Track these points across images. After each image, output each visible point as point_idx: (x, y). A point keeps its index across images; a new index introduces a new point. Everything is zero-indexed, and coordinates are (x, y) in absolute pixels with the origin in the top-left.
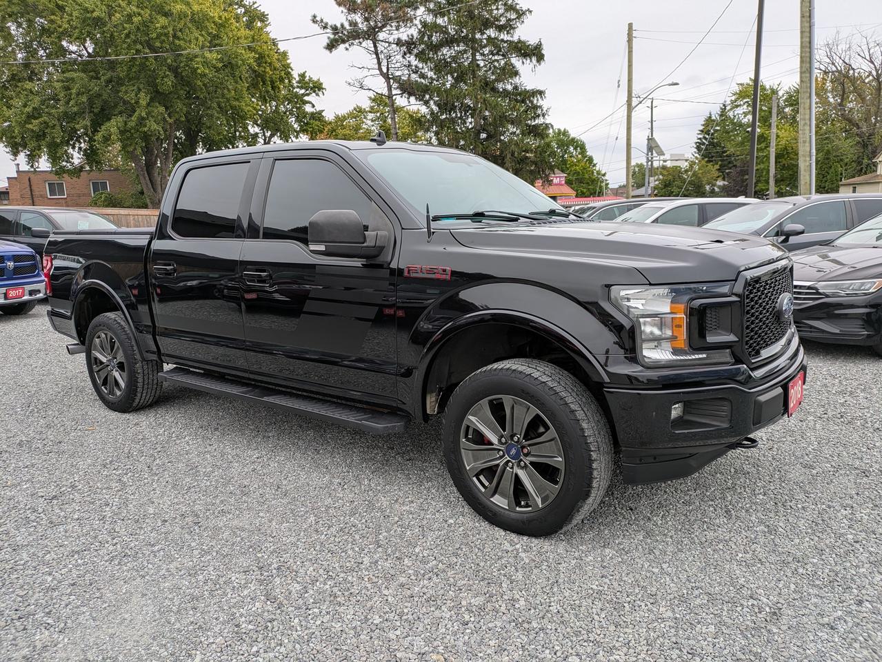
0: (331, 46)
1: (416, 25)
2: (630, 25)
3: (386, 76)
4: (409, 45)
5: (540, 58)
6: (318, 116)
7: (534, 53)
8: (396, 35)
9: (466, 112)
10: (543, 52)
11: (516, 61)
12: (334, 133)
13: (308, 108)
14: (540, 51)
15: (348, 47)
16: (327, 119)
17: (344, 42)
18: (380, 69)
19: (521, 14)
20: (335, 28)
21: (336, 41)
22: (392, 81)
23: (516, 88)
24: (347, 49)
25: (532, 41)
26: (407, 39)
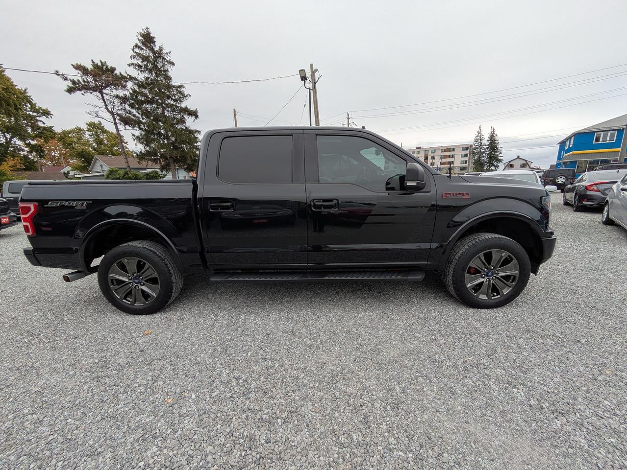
0: (70, 90)
1: (128, 90)
2: (234, 110)
3: (112, 113)
4: (124, 100)
5: (197, 117)
6: (50, 129)
7: (194, 114)
8: (115, 92)
9: (160, 136)
10: (198, 114)
11: (186, 117)
12: (63, 140)
13: (40, 124)
14: (196, 114)
15: (84, 93)
16: (56, 132)
17: (80, 90)
18: (107, 108)
19: (185, 96)
20: (74, 82)
21: (74, 89)
22: (115, 116)
23: (186, 128)
24: (83, 94)
25: (193, 109)
26: (123, 96)
